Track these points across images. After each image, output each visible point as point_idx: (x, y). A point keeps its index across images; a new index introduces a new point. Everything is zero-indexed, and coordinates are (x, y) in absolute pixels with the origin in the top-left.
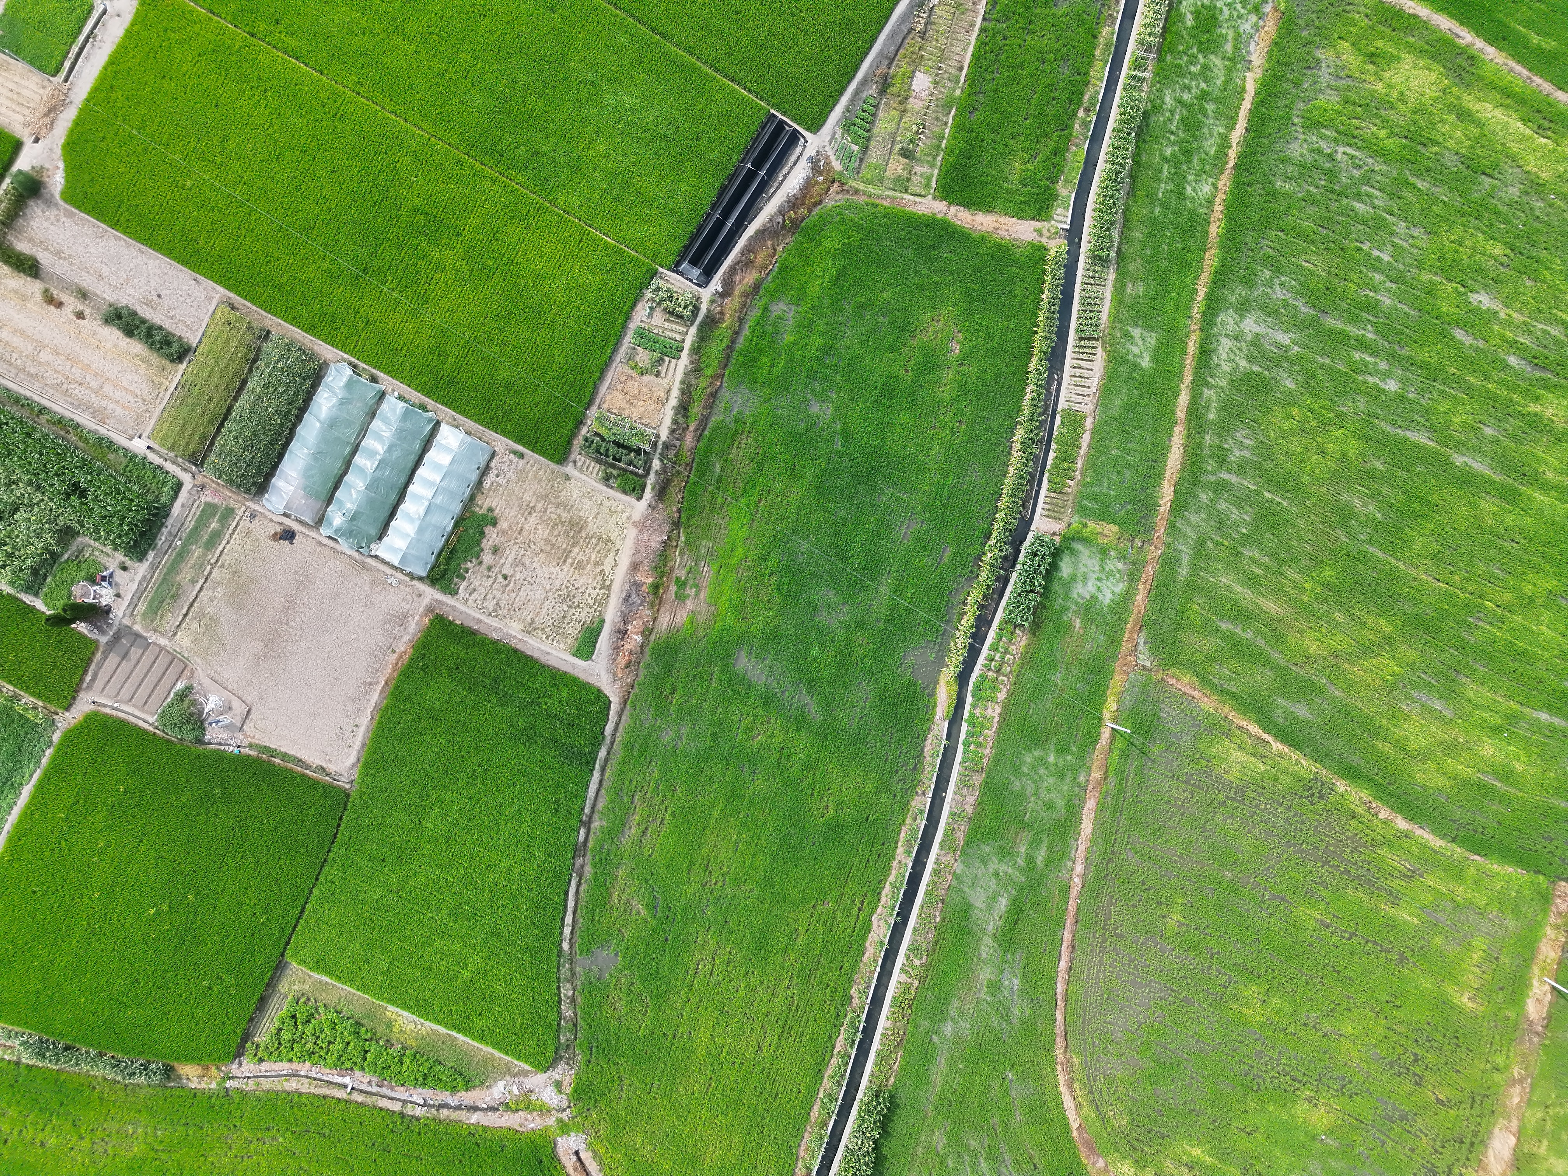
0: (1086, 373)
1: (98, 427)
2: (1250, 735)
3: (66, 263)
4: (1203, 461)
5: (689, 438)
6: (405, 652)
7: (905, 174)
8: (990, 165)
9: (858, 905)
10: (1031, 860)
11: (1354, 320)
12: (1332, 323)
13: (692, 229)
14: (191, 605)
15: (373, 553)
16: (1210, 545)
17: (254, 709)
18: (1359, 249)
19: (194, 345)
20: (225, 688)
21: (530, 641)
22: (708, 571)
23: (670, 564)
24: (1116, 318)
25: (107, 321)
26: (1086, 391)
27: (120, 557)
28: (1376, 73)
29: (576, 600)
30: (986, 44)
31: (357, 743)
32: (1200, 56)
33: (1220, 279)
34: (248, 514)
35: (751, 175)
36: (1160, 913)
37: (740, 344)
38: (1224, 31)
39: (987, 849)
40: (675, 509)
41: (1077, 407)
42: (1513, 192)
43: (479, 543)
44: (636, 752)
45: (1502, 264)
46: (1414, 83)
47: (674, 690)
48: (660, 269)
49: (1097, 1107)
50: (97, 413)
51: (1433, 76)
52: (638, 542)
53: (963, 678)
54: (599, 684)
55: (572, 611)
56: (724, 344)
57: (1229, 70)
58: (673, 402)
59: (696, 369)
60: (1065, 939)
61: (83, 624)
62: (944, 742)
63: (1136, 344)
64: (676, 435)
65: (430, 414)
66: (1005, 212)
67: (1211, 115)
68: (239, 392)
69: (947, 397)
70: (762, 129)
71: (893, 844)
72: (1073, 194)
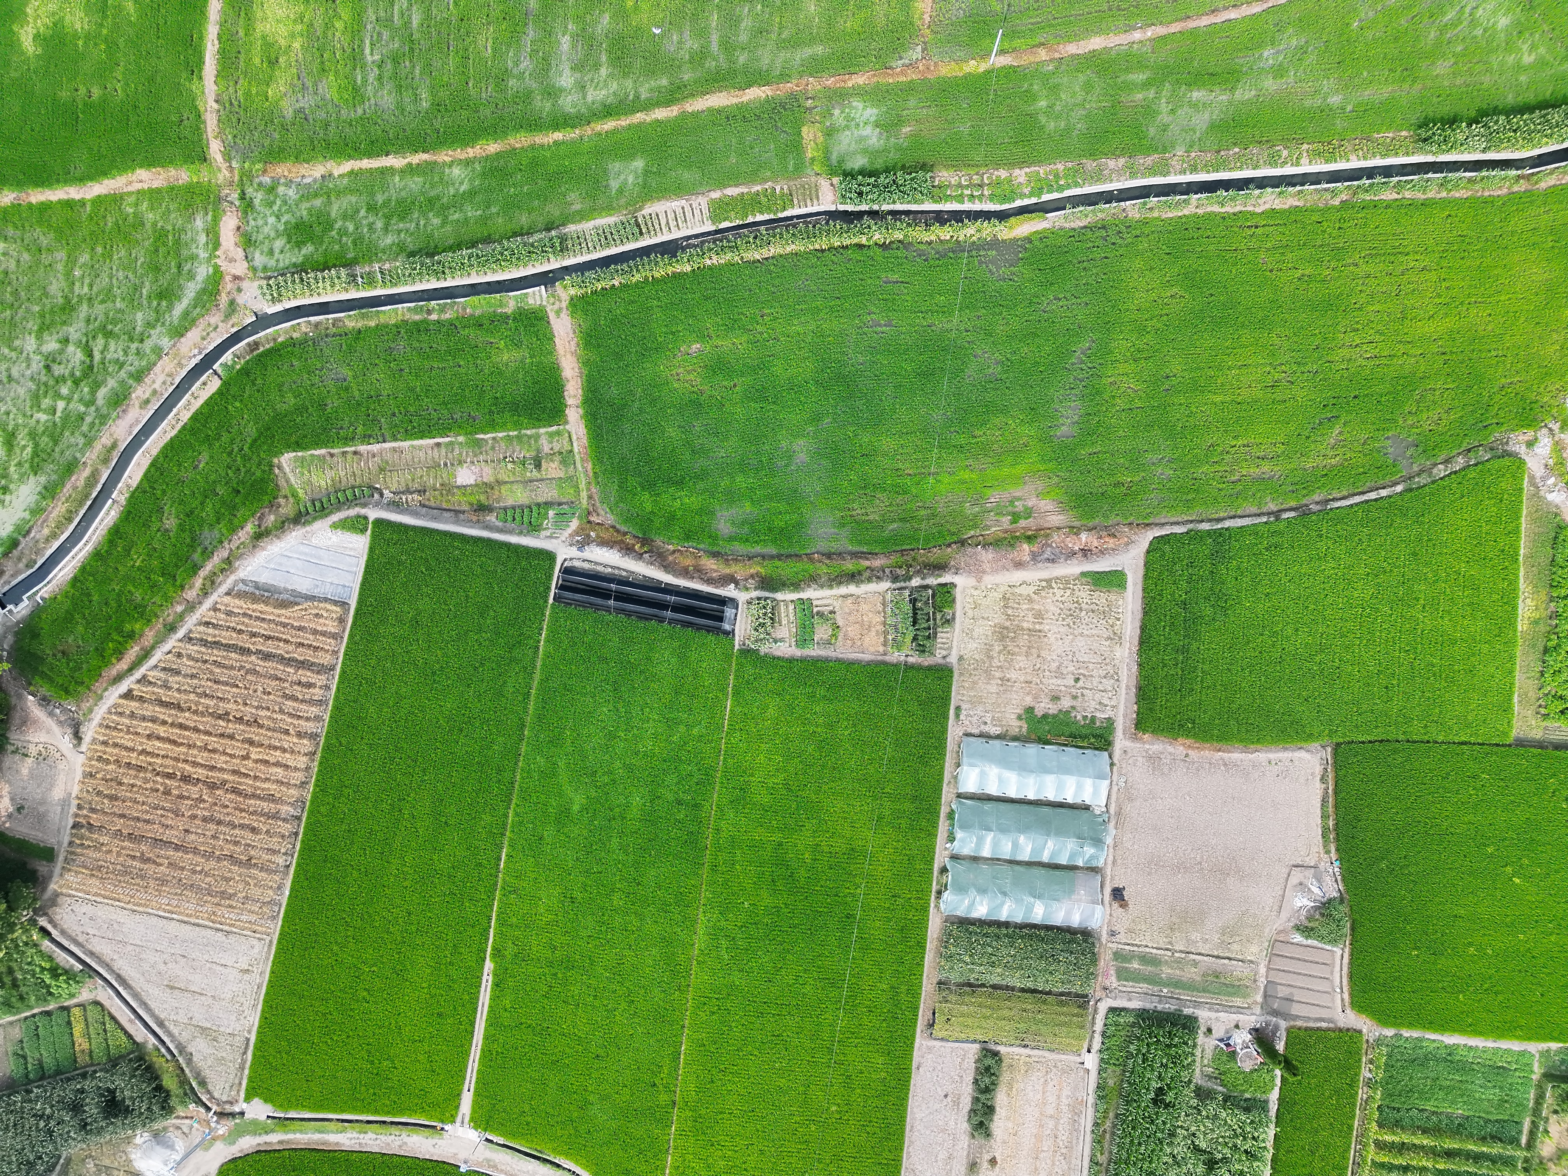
0: (671, 216)
1: (1089, 1105)
4: (709, 73)
5: (877, 563)
6: (1184, 745)
7: (557, 458)
8: (516, 383)
9: (1253, 230)
10: (1146, 85)
13: (690, 632)
14: (1218, 957)
15: (1104, 809)
16: (785, 34)
17: (1292, 863)
19: (977, 1046)
20: (1283, 896)
21: (1128, 632)
22: (994, 497)
23: (1000, 534)
24: (609, 209)
25: (988, 1135)
26: (688, 210)
27: (1201, 1039)
28: (285, 53)
29: (1073, 606)
30: (407, 430)
31: (1287, 755)
33: (534, 124)
34: (1114, 939)
35: (622, 597)
37: (772, 549)
38: (305, 213)
39: (1152, 132)
40: (949, 550)
41: (705, 211)
43: (1054, 716)
44: (1190, 497)
46: (281, 14)
47: (1118, 484)
48: (737, 647)
50: (1076, 1111)
52: (995, 571)
53: (1002, 216)
54: (1142, 555)
55: (1084, 606)
57: (339, 193)
58: (852, 589)
59: (812, 579)
60: (1208, 23)
61: (1277, 1047)
62: (1068, 211)
63: (626, 180)
64: (881, 574)
65: (954, 807)
66: (552, 352)
67: (386, 194)
68: (1006, 987)
69: (744, 338)
70: (571, 604)
71: (1184, 220)
72: (510, 294)
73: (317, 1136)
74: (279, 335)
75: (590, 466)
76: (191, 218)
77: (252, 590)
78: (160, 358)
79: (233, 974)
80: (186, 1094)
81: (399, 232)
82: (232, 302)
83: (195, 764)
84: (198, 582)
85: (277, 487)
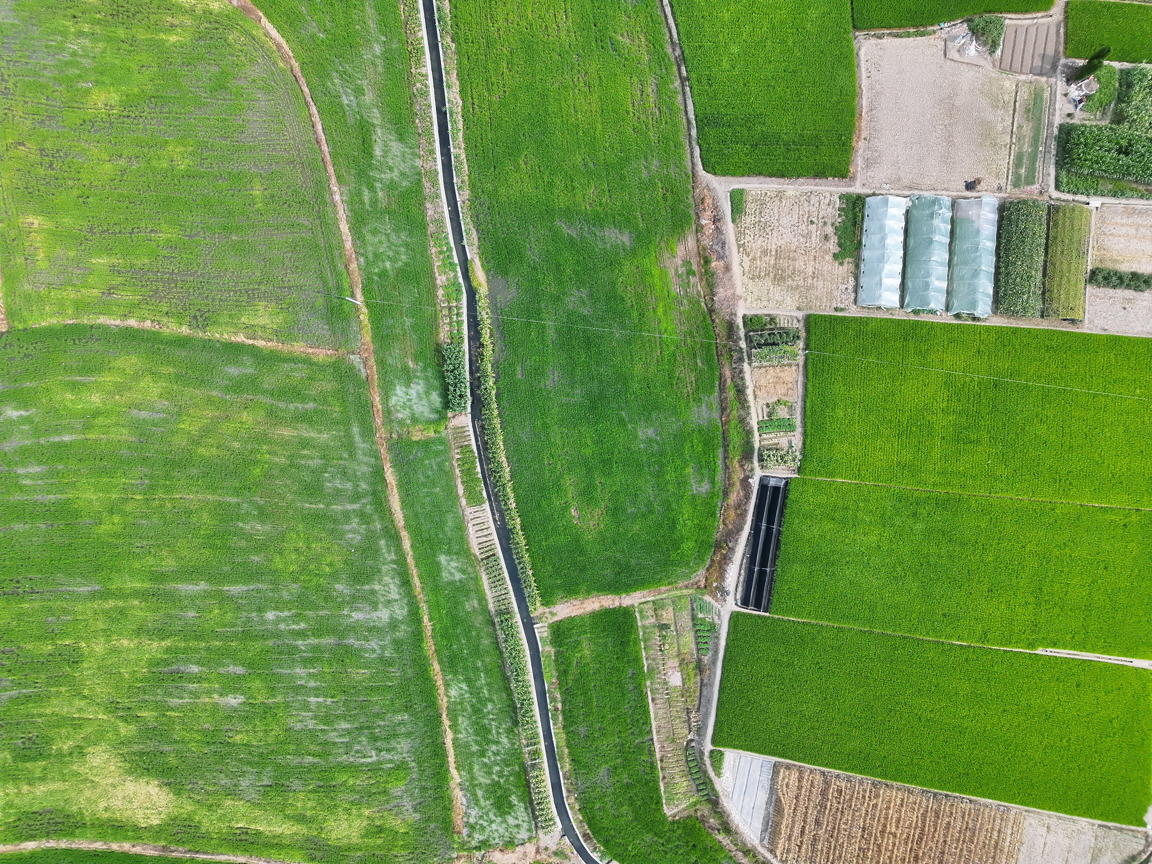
0: (480, 534)
1: (1127, 202)
2: (262, 339)
4: (376, 510)
5: (728, 373)
6: (857, 142)
7: (659, 612)
8: (605, 644)
9: (475, 107)
10: (372, 189)
11: (315, 649)
12: (329, 640)
13: (787, 511)
14: (1014, 110)
15: (908, 199)
16: (345, 455)
17: (943, 58)
18: (332, 697)
19: (1088, 287)
20: (968, 64)
21: (776, 186)
22: (676, 290)
23: (703, 283)
24: (476, 579)
26: (475, 522)
27: (1076, 121)
28: (373, 820)
30: (643, 724)
31: (863, 64)
32: (496, 779)
33: (417, 636)
34: (1004, 188)
35: (764, 563)
36: (269, 191)
37: (720, 451)
38: (488, 802)
39: (404, 184)
40: (717, 321)
41: (476, 508)
42: (244, 783)
43: (840, 238)
44: (672, 144)
45: (231, 730)
46: (345, 825)
47: (665, 198)
48: (796, 476)
49: (254, 39)
50: (1132, 212)
51: (333, 836)
52: (733, 286)
53: (472, 292)
54: (717, 178)
55: (757, 220)
56: (731, 446)
57: (473, 778)
58: (749, 392)
59: (743, 421)
60: (326, 145)
61: (1081, 65)
62: (465, 244)
63: (455, 568)
64: (737, 371)
65: (910, 310)
66: (581, 617)
67: (472, 743)
68: (1045, 266)
69: (566, 477)
70: (770, 599)
71: (470, 158)
72: (541, 649)
74: (578, 818)
75: (663, 588)
77: (767, 834)
79: (1051, 837)
82: (555, 854)
85: (689, 817)
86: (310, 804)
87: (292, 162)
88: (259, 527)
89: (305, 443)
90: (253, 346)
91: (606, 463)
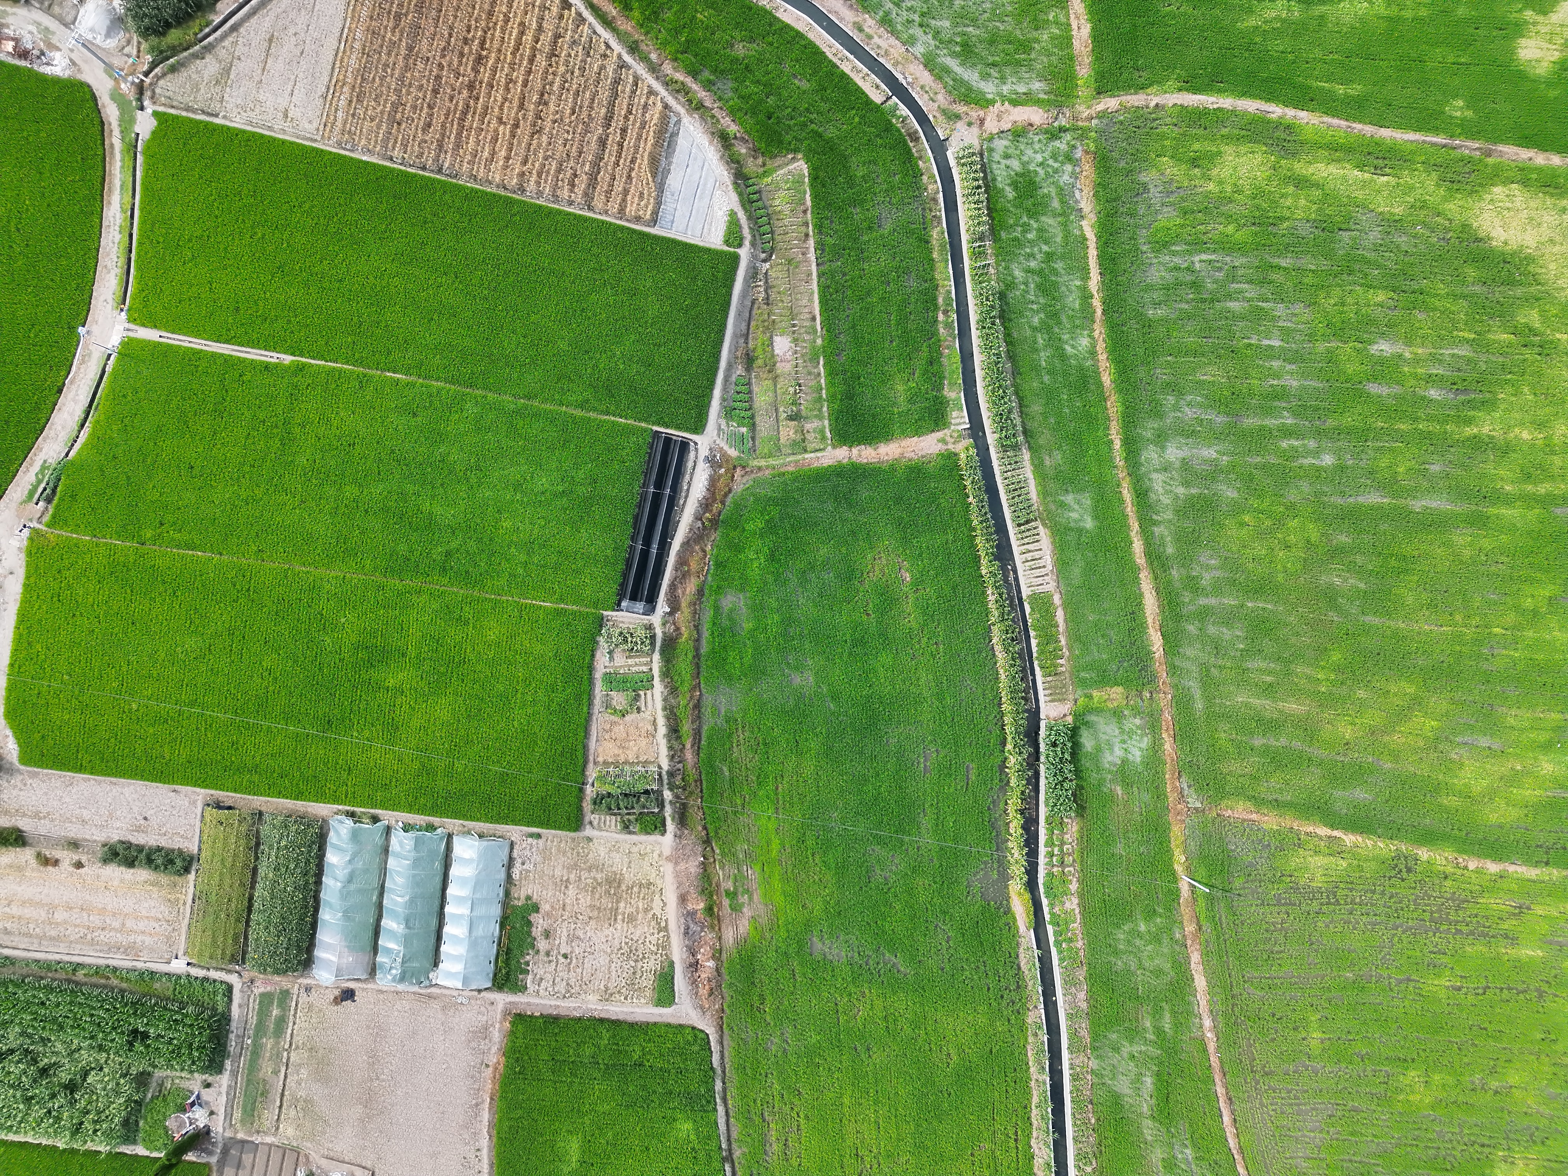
0: (1036, 555)
1: (135, 963)
2: (1321, 839)
3: (47, 822)
4: (1177, 595)
5: (689, 755)
6: (498, 1063)
7: (799, 437)
8: (874, 397)
9: (1014, 1137)
10: (1159, 1031)
11: (1268, 411)
12: (1250, 422)
13: (621, 566)
14: (282, 1095)
15: (434, 982)
16: (1214, 672)
17: (377, 1170)
18: (1250, 345)
19: (196, 851)
20: (343, 1162)
21: (612, 1008)
22: (753, 873)
23: (715, 880)
24: (1044, 493)
25: (105, 861)
26: (1043, 571)
27: (199, 1077)
28: (1203, 175)
29: (640, 953)
30: (829, 287)
32: (1032, 222)
33: (1130, 421)
34: (302, 990)
35: (657, 499)
36: (1300, 1037)
37: (705, 649)
38: (1046, 191)
39: (1114, 1036)
40: (700, 828)
41: (1041, 589)
42: (1375, 236)
43: (529, 933)
44: (749, 1071)
45: (1389, 308)
46: (1243, 171)
47: (762, 998)
48: (605, 613)
50: (129, 949)
51: (1259, 158)
52: (677, 876)
53: (1032, 885)
54: (690, 1022)
55: (640, 964)
56: (690, 656)
57: (1065, 225)
58: (662, 730)
59: (673, 690)
60: (1219, 1095)
61: (190, 1154)
62: (1036, 951)
63: (1073, 510)
64: (677, 759)
65: (439, 831)
66: (905, 434)
67: (1063, 272)
68: (254, 882)
69: (914, 625)
70: (651, 448)
71: (1024, 1067)
72: (962, 394)
73: (117, 183)
74: (924, 163)
75: (791, 469)
76: (1042, 78)
77: (671, 130)
78: (904, 44)
79: (283, 102)
80: (161, 52)
81: (1026, 284)
82: (958, 117)
83: (494, 71)
84: (680, 76)
85: (773, 157)
86: (1289, 202)
87: (1267, 1074)
88: (1337, 581)
89: (1268, 690)
90: (1332, 827)
91: (859, 642)
